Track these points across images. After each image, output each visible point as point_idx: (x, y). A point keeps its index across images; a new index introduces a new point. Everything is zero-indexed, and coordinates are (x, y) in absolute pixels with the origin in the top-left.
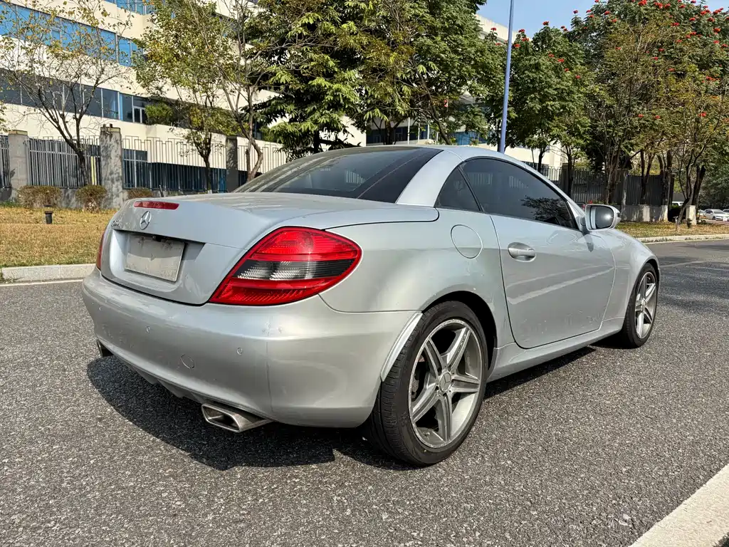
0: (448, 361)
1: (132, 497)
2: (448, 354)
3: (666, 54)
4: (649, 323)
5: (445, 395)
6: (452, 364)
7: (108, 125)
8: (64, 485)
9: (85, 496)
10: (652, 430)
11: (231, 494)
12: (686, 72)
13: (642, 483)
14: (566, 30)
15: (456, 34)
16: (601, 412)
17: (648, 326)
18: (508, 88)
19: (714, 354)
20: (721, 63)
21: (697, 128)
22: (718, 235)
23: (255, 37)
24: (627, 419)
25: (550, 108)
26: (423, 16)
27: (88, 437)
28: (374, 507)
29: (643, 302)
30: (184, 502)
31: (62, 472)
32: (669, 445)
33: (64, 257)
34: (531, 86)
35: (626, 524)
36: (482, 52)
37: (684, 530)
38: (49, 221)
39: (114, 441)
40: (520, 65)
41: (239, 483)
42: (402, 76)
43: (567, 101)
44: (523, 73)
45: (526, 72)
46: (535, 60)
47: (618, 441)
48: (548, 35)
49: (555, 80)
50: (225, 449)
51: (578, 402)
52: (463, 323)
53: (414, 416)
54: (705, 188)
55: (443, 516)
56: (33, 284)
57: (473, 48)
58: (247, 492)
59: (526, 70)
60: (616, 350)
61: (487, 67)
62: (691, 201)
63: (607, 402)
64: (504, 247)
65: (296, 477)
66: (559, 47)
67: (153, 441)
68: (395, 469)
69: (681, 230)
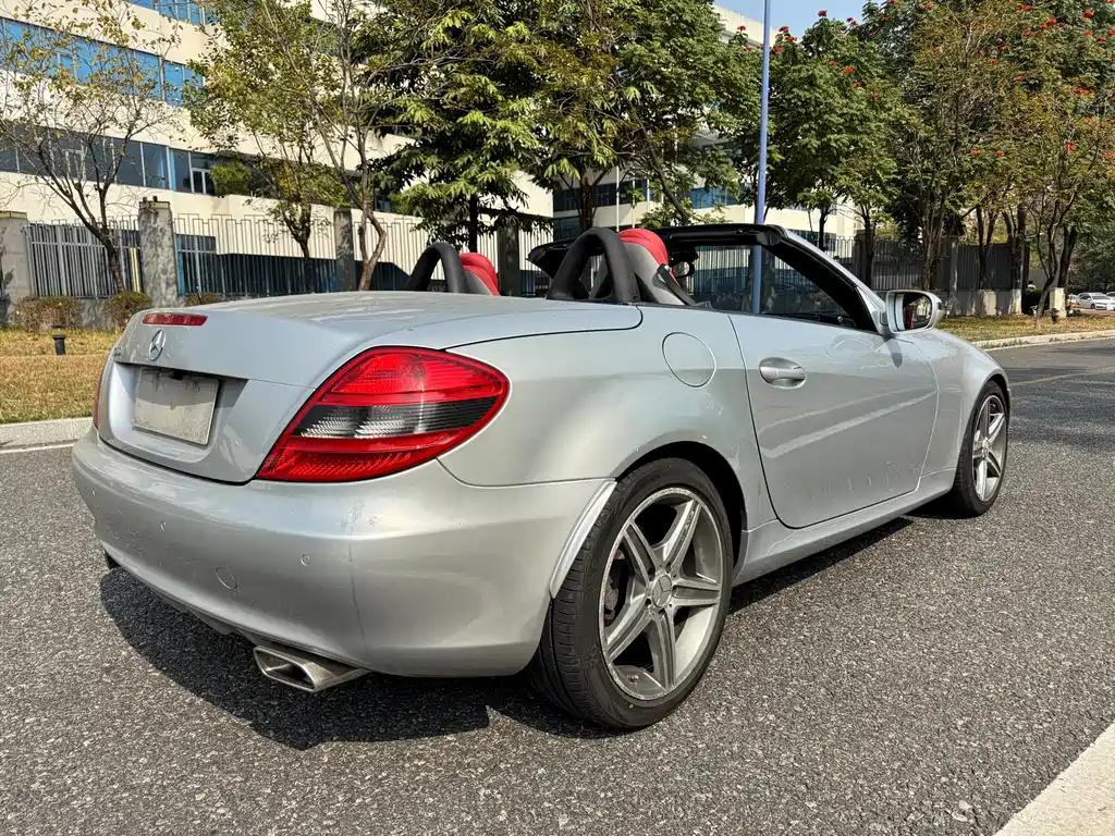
0: (665, 557)
1: (146, 804)
2: (666, 545)
3: (1011, 54)
4: (996, 476)
5: (662, 611)
6: (673, 559)
7: (150, 199)
8: (34, 786)
9: (68, 804)
10: (1004, 652)
11: (310, 792)
12: (1042, 81)
13: (989, 745)
14: (854, 23)
15: (684, 35)
16: (922, 625)
17: (994, 481)
18: (766, 115)
19: (1101, 522)
20: (1097, 65)
21: (1063, 169)
22: (1099, 333)
23: (372, 52)
24: (963, 636)
25: (834, 145)
26: (631, 10)
27: (86, 701)
28: (546, 804)
29: (984, 443)
30: (231, 809)
31: (35, 764)
32: (1032, 678)
33: (79, 406)
34: (803, 111)
35: (965, 819)
36: (725, 61)
37: (1060, 825)
38: (61, 350)
39: (126, 706)
40: (785, 79)
41: (325, 770)
42: (602, 105)
43: (860, 133)
44: (791, 92)
45: (795, 90)
46: (808, 70)
47: (949, 674)
48: (826, 31)
49: (838, 101)
50: (307, 712)
51: (884, 611)
52: (688, 492)
53: (610, 652)
54: (1077, 261)
55: (660, 816)
56: (29, 450)
57: (711, 57)
58: (337, 787)
59: (794, 87)
60: (944, 521)
61: (733, 85)
62: (1056, 281)
63: (931, 608)
64: (752, 365)
65: (420, 757)
66: (844, 49)
67: (191, 704)
68: (585, 736)
69: (1043, 327)
